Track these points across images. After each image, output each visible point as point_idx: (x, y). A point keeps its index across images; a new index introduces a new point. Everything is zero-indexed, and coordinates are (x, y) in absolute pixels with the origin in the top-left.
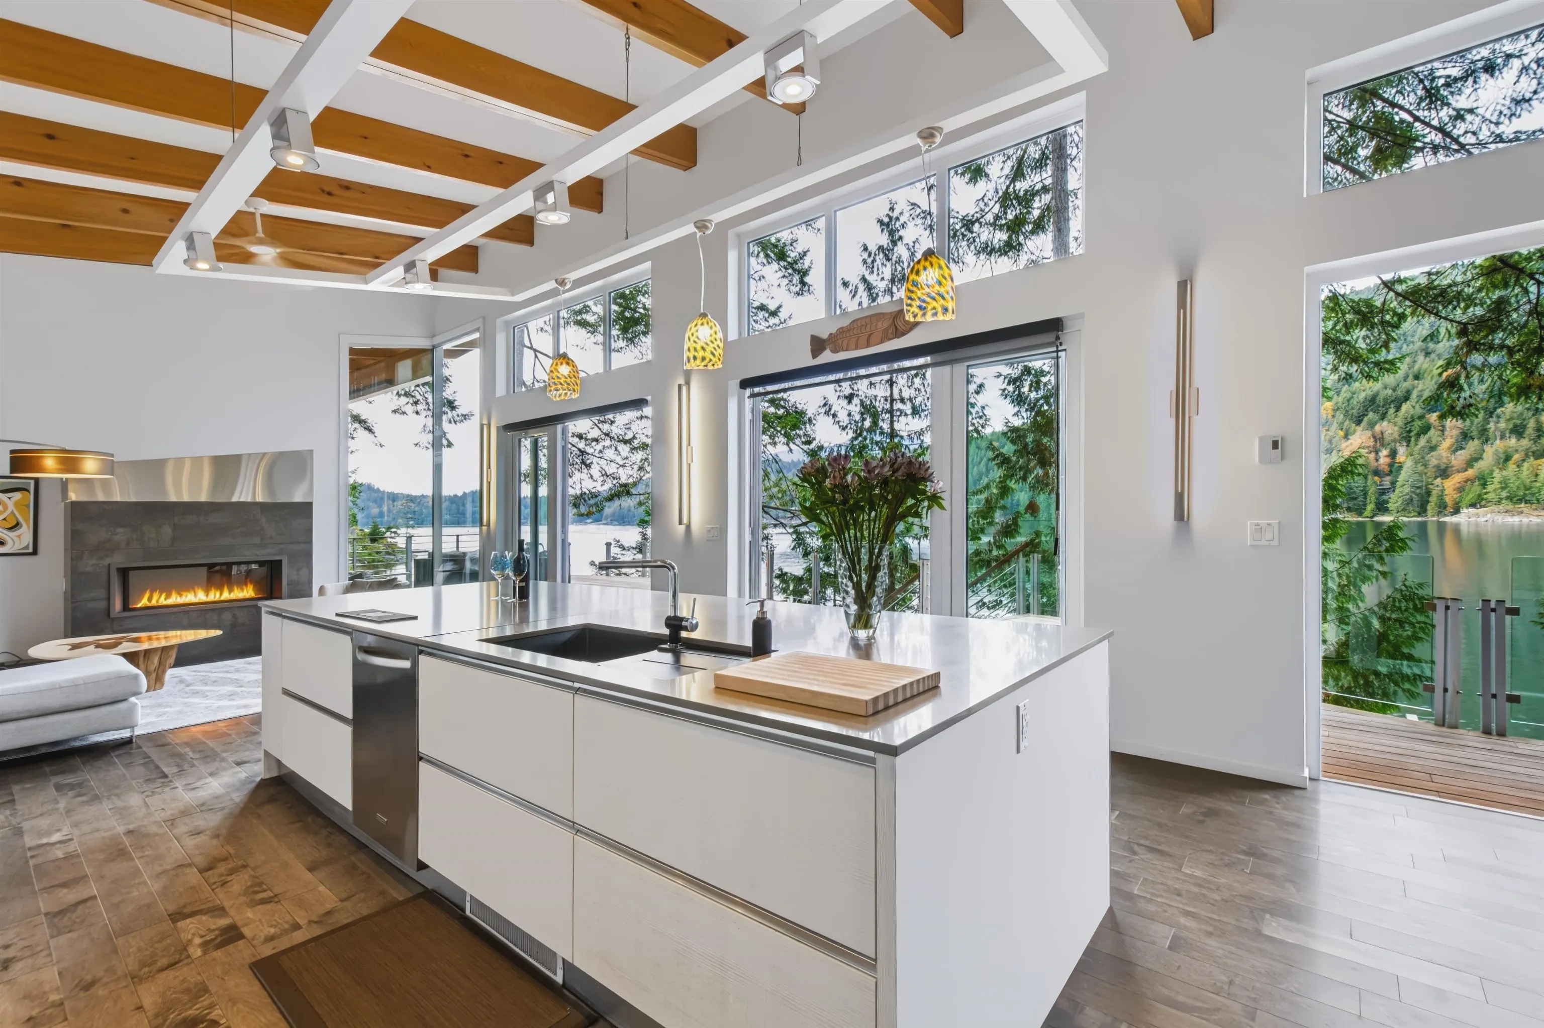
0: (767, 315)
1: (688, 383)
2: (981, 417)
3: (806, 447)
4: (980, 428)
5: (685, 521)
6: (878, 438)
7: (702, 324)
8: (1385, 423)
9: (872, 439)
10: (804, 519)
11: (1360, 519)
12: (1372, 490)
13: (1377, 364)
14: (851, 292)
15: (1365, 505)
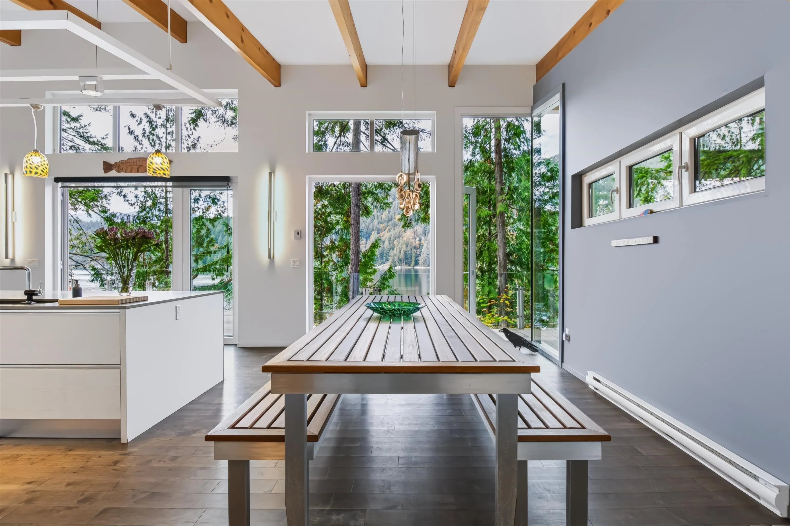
0: (69, 120)
1: (13, 173)
2: (222, 207)
3: (102, 215)
4: (222, 213)
5: (10, 255)
6: (156, 213)
7: (36, 156)
8: (418, 226)
9: (152, 213)
10: (98, 251)
11: (410, 268)
12: (414, 255)
13: (385, 204)
14: (137, 121)
15: (411, 261)
